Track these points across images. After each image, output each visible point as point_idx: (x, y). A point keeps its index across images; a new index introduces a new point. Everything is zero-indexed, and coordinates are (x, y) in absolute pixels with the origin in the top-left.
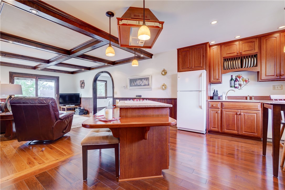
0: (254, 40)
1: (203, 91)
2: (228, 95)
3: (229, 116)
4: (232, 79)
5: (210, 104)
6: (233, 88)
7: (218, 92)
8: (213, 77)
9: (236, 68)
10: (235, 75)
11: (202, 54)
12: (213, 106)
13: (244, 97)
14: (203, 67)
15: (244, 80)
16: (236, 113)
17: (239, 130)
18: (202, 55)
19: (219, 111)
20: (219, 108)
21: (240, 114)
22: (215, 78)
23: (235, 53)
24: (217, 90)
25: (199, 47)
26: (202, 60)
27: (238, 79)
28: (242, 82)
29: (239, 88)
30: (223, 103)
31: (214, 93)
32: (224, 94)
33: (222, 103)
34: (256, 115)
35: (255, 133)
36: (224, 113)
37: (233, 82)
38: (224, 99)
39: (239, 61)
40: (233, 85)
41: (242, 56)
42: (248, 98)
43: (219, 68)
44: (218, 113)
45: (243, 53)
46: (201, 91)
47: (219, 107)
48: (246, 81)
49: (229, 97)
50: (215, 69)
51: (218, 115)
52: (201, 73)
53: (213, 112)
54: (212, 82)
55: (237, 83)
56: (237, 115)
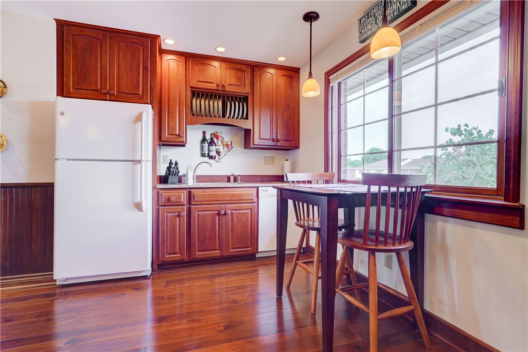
0: (244, 68)
1: (145, 161)
2: (198, 173)
3: (204, 220)
4: (204, 140)
5: (162, 196)
6: (206, 159)
7: (179, 166)
8: (169, 130)
9: (214, 117)
10: (210, 130)
11: (143, 62)
12: (169, 199)
13: (224, 176)
14: (145, 97)
15: (225, 143)
16: (217, 212)
17: (223, 248)
18: (143, 66)
19: (184, 211)
20: (183, 205)
21: (225, 214)
22: (172, 132)
23: (213, 83)
24: (176, 162)
25: (135, 41)
26: (143, 78)
27: (215, 140)
28: (221, 148)
29: (217, 159)
30: (192, 191)
31: (169, 168)
32: (190, 170)
33: (190, 192)
34: (249, 211)
35: (248, 247)
36: (195, 214)
37: (206, 145)
38: (191, 182)
39: (220, 103)
40: (207, 152)
41: (225, 93)
42: (232, 179)
43: (181, 109)
44: (181, 218)
45: (228, 88)
46: (139, 162)
47: (184, 200)
48: (227, 145)
49: (199, 178)
50: (173, 110)
51: (182, 221)
52: (140, 111)
53: (169, 215)
54: (165, 140)
55: (213, 148)
56: (220, 216)
